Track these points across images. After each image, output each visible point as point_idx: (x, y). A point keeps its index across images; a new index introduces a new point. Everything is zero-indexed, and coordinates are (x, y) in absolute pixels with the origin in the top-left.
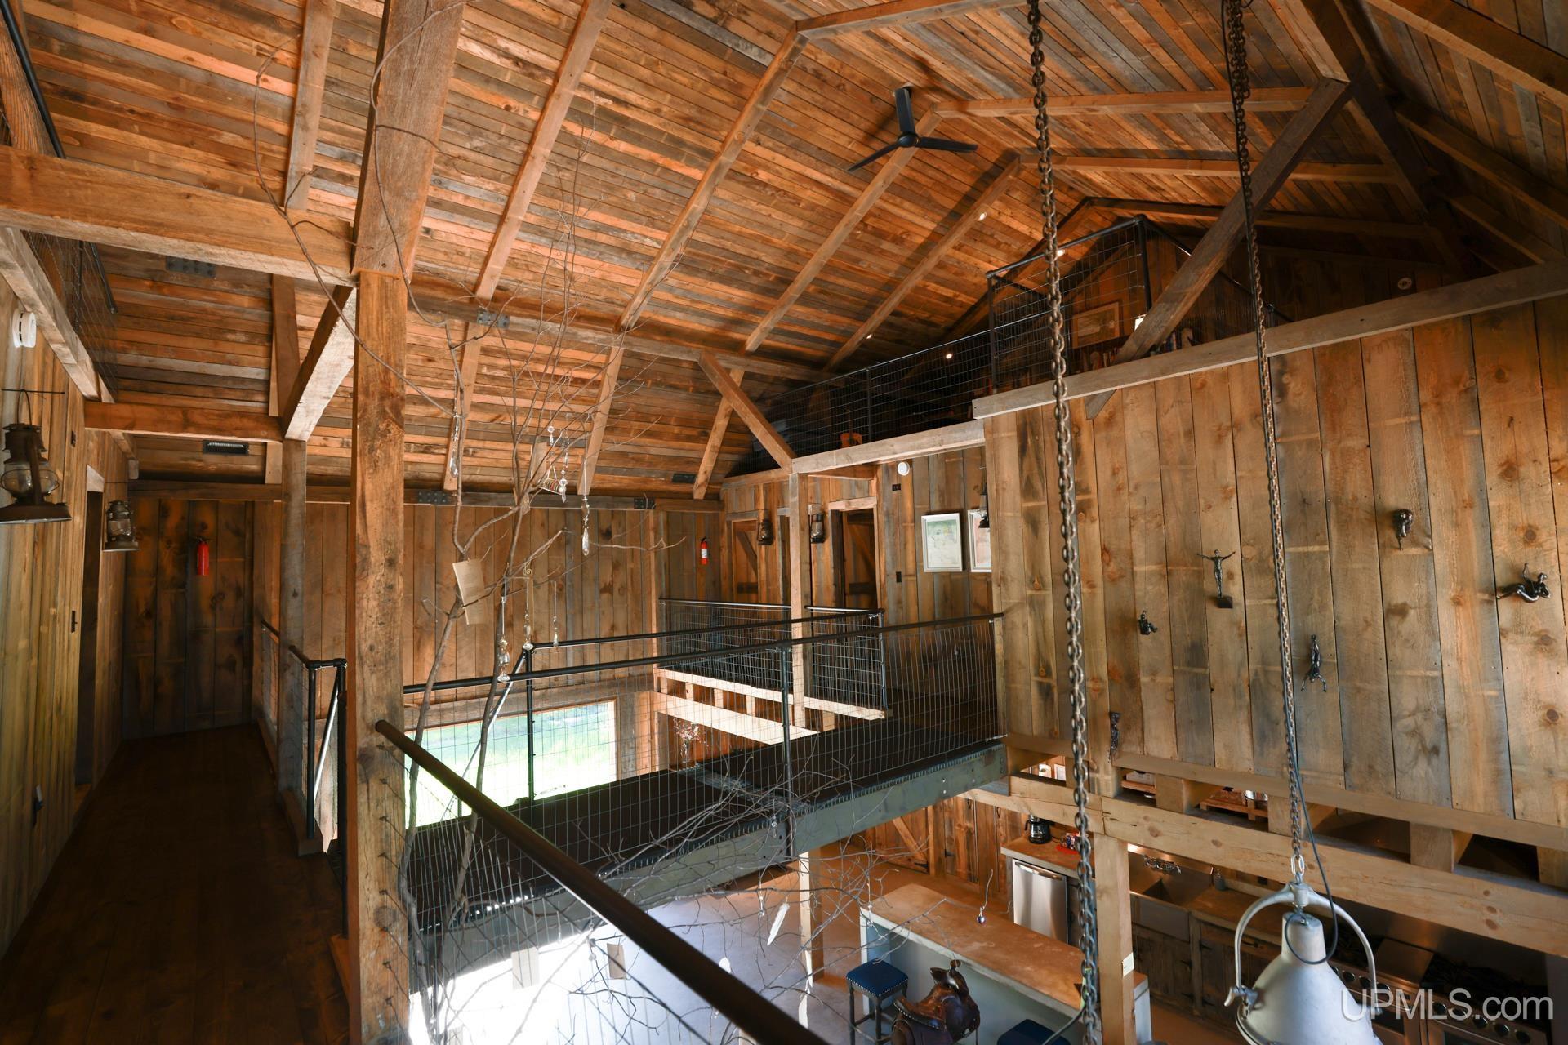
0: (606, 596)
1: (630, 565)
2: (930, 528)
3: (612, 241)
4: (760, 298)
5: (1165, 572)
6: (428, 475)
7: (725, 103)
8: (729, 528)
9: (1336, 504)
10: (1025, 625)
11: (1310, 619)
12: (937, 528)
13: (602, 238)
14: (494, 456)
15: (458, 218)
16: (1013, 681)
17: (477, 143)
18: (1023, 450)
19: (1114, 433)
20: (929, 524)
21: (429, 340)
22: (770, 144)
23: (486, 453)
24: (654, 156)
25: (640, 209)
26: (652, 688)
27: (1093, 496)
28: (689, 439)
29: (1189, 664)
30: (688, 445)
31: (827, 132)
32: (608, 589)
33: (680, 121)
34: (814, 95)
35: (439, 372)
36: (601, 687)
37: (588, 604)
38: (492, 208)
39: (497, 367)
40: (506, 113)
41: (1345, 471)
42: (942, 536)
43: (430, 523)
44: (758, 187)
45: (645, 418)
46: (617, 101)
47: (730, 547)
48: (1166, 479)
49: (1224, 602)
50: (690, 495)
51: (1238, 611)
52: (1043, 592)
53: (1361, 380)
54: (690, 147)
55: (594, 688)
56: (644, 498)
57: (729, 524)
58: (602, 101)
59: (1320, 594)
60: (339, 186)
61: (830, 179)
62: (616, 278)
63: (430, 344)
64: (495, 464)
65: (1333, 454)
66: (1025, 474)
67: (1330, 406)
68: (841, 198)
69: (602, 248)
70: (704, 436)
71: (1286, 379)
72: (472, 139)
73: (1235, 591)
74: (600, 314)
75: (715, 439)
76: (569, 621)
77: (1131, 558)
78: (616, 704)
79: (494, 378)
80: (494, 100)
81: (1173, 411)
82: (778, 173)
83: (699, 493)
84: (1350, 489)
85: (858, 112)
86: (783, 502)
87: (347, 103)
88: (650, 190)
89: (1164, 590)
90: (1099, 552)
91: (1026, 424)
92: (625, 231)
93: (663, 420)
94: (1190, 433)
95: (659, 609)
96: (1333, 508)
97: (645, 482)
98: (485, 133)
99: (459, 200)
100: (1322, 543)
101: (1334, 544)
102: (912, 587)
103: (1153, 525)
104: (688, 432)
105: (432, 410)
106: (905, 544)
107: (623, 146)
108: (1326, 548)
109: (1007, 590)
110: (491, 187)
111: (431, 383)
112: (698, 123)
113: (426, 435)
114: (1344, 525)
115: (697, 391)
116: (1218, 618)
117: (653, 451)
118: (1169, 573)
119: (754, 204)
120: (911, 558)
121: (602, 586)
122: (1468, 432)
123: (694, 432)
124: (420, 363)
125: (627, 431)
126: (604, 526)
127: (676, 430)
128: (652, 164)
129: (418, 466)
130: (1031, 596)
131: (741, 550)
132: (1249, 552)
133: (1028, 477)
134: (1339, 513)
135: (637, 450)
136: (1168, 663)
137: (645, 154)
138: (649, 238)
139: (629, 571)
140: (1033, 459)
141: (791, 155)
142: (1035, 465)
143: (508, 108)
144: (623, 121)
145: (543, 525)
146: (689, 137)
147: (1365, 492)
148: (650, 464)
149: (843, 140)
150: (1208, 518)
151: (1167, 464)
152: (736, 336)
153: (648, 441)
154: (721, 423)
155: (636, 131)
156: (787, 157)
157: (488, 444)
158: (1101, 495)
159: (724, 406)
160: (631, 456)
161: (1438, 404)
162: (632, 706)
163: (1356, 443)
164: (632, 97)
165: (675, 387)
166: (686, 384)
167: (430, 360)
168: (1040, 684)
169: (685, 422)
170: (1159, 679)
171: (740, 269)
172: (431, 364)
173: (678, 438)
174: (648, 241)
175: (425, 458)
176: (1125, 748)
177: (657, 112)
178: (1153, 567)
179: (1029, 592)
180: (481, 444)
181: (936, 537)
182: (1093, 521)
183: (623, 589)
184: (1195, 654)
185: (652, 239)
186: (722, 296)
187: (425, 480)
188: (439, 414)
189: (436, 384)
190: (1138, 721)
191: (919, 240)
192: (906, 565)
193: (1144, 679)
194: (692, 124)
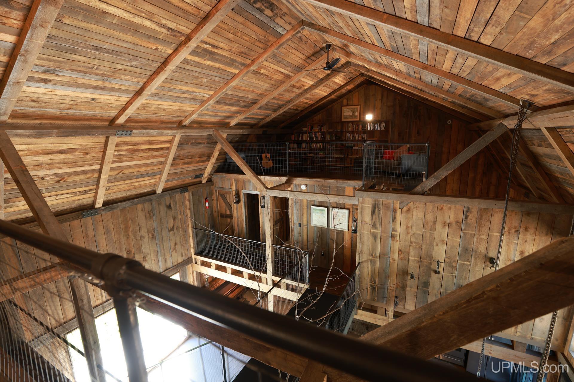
0: (171, 232)
1: (180, 217)
2: (314, 210)
3: (189, 96)
4: (242, 109)
5: (419, 260)
6: (86, 203)
7: (260, 47)
8: (216, 193)
9: (475, 252)
10: (368, 268)
11: (461, 281)
12: (317, 211)
13: (185, 96)
14: (119, 187)
15: (113, 93)
16: (362, 283)
17: (134, 63)
18: (373, 212)
19: (409, 215)
20: (314, 209)
21: (87, 145)
22: (270, 61)
23: (115, 187)
24: (222, 66)
25: (207, 84)
26: (192, 262)
27: (398, 233)
28: (203, 161)
29: (423, 287)
30: (202, 164)
31: (292, 56)
32: (172, 229)
33: (238, 53)
34: (295, 44)
35: (92, 158)
36: (173, 269)
37: (165, 238)
38: (134, 88)
39: (122, 150)
40: (155, 51)
41: (480, 244)
42: (319, 214)
43: (90, 225)
44: (258, 75)
45: (187, 157)
46: (213, 46)
47: (217, 200)
48: (424, 234)
49: (437, 272)
50: (200, 182)
51: (441, 275)
52: (376, 259)
53: (490, 220)
54: (238, 63)
55: (171, 270)
56: (184, 188)
57: (216, 191)
58: (206, 46)
59: (466, 275)
60: (41, 84)
61: (286, 71)
62: (185, 108)
63: (87, 147)
64: (119, 190)
65: (477, 238)
66: (373, 221)
67: (479, 224)
68: (287, 77)
69: (183, 99)
70: (209, 159)
71: (468, 214)
72: (132, 62)
73: (441, 270)
74: (172, 121)
75: (213, 160)
76: (158, 247)
77: (409, 254)
78: (180, 273)
79: (120, 155)
80: (150, 46)
81: (430, 214)
82: (269, 71)
83: (204, 181)
84: (480, 249)
85: (308, 50)
86: (245, 188)
87: (56, 47)
88: (214, 78)
89: (418, 265)
90: (398, 251)
91: (376, 204)
92: (196, 92)
93: (193, 157)
94: (435, 223)
95: (193, 232)
96: (474, 253)
97: (183, 181)
98: (140, 59)
99: (117, 86)
100: (469, 262)
101: (472, 263)
102: (305, 230)
103: (418, 246)
104: (202, 159)
105: (88, 176)
106: (303, 214)
107: (209, 63)
108: (470, 263)
109: (362, 256)
110: (136, 80)
111: (88, 164)
112: (246, 54)
113: (85, 187)
114: (476, 258)
115: (208, 143)
116: (434, 276)
117: (188, 169)
118: (421, 261)
119: (254, 80)
120: (305, 219)
121: (170, 229)
122: (515, 242)
123: (205, 159)
124: (82, 156)
125: (178, 164)
126: (168, 204)
127: (198, 159)
128: (219, 69)
129: (81, 201)
130: (371, 259)
131: (222, 201)
132: (447, 260)
133: (374, 222)
134: (475, 255)
135: (182, 170)
136: (416, 285)
137: (217, 65)
138: (205, 93)
139: (179, 220)
140: (377, 216)
141: (277, 64)
142: (378, 218)
143: (156, 49)
144: (212, 53)
145: (142, 210)
146: (239, 59)
147: (484, 251)
148: (186, 174)
149: (297, 59)
150: (436, 248)
151: (426, 229)
152: (227, 121)
153: (186, 166)
154: (216, 154)
155: (218, 57)
156: (274, 65)
157: (116, 183)
158: (401, 233)
159: (219, 147)
160: (179, 173)
161: (509, 232)
162: (185, 272)
163: (484, 237)
164: (221, 45)
165: (199, 143)
166: (204, 141)
167: (87, 154)
168: (371, 286)
169: (202, 156)
170: (412, 289)
171: (238, 101)
172: (88, 156)
173: (198, 162)
174: (205, 95)
175: (84, 196)
176: (398, 306)
177: (230, 50)
178: (416, 259)
179: (370, 258)
180: (113, 184)
181: (317, 214)
182: (397, 241)
183: (178, 228)
184: (426, 284)
185: (207, 94)
186: (227, 110)
187: (84, 205)
188: (92, 176)
189: (90, 164)
190: (404, 300)
191: (306, 88)
192: (303, 221)
193: (408, 289)
194: (243, 54)
